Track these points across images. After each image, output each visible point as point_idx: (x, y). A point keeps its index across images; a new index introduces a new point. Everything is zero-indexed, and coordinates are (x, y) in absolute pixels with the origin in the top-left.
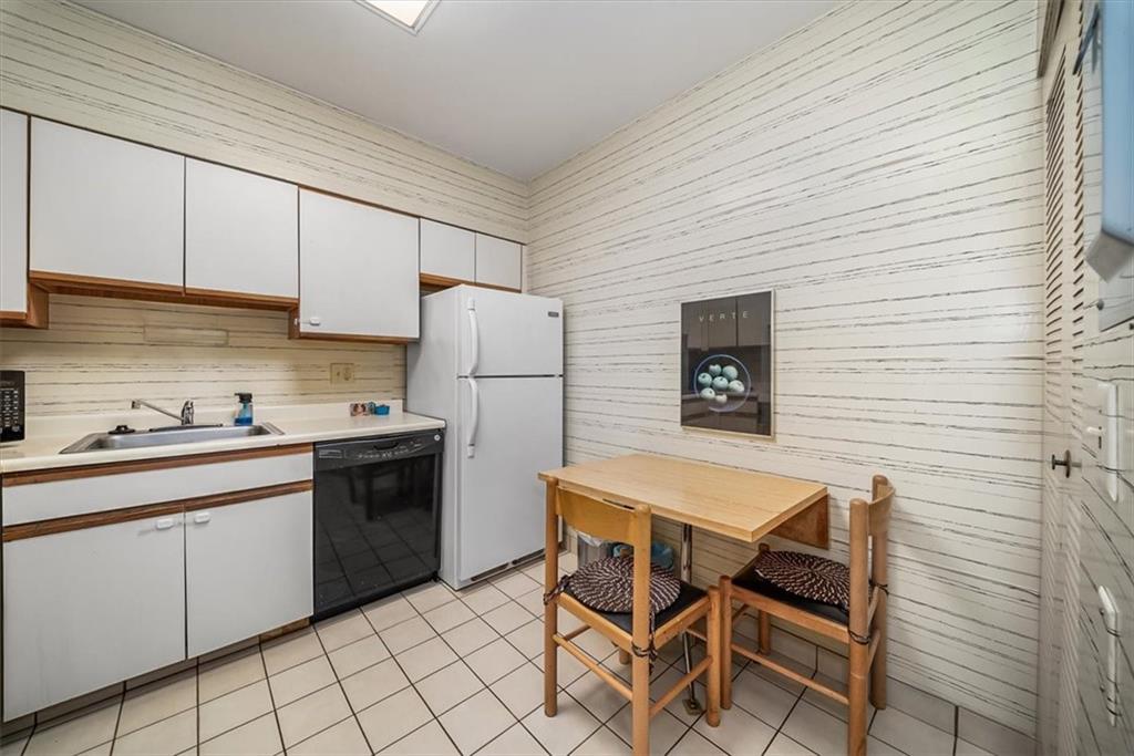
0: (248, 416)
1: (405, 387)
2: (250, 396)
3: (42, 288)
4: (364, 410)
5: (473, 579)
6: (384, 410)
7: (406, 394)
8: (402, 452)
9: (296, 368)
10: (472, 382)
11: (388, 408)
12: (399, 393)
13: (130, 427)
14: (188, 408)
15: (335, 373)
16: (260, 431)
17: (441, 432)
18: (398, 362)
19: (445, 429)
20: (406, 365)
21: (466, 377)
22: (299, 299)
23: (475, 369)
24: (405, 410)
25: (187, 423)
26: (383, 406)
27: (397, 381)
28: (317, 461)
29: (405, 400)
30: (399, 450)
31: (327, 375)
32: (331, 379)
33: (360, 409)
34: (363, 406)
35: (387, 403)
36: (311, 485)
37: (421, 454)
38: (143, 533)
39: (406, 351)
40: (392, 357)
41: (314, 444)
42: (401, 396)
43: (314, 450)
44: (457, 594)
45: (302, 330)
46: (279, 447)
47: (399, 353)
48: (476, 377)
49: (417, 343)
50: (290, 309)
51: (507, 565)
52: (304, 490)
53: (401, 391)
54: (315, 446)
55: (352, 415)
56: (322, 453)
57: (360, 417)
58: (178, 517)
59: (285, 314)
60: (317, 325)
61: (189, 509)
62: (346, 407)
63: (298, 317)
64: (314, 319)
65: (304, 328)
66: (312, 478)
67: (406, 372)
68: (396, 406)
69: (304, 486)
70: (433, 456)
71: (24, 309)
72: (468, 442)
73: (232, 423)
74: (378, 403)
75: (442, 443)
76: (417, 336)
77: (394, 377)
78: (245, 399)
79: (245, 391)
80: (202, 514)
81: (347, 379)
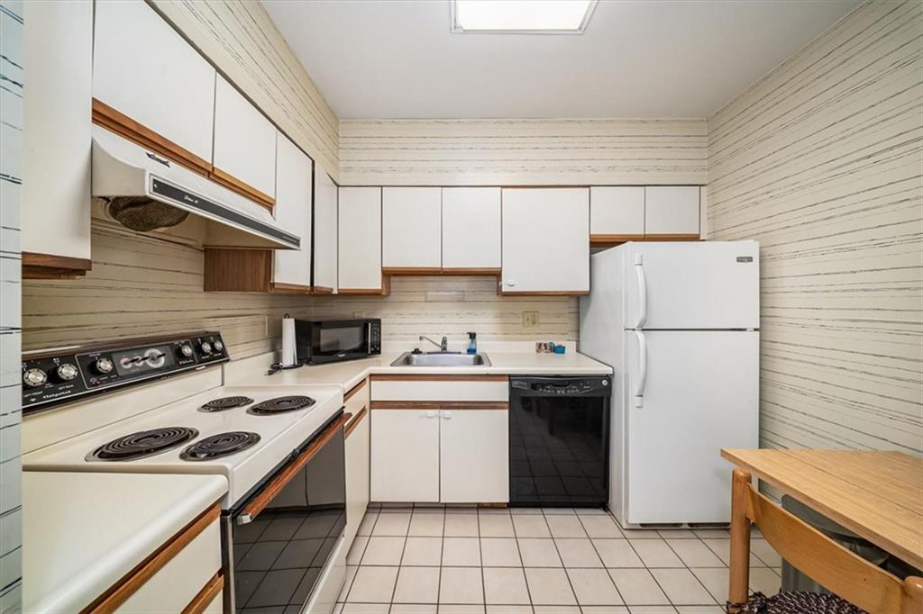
0: (474, 347)
1: (578, 331)
2: (475, 334)
3: (388, 274)
4: (546, 348)
5: (642, 525)
7: (579, 337)
8: (573, 391)
9: (501, 315)
10: (640, 335)
11: (564, 348)
12: (573, 336)
13: (420, 350)
14: (444, 341)
15: (526, 318)
16: (479, 361)
17: (609, 378)
18: (572, 310)
19: (613, 375)
20: (578, 313)
21: (634, 330)
22: (501, 268)
23: (644, 321)
24: (578, 351)
25: (444, 350)
26: (560, 346)
27: (571, 326)
28: (512, 389)
29: (578, 341)
30: (571, 389)
31: (521, 320)
32: (523, 324)
33: (543, 347)
34: (545, 345)
35: (563, 343)
36: (507, 405)
37: (590, 395)
38: (421, 417)
39: (579, 301)
40: (566, 307)
41: (510, 376)
42: (574, 339)
43: (510, 380)
44: (625, 532)
45: (503, 290)
46: (488, 375)
47: (573, 303)
48: (643, 330)
49: (587, 295)
50: (496, 275)
51: (681, 524)
52: (503, 408)
53: (575, 334)
55: (537, 351)
56: (515, 384)
57: (543, 354)
58: (437, 411)
59: (495, 278)
60: (512, 286)
61: (442, 408)
62: (532, 346)
63: (501, 280)
64: (511, 282)
65: (505, 289)
66: (508, 400)
67: (578, 318)
68: (570, 347)
69: (503, 405)
70: (602, 398)
71: (380, 288)
72: (636, 393)
73: (466, 351)
74: (556, 343)
75: (609, 388)
76: (588, 289)
77: (569, 324)
78: (472, 336)
79: (472, 331)
80: (448, 413)
81: (534, 323)
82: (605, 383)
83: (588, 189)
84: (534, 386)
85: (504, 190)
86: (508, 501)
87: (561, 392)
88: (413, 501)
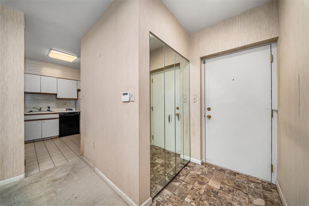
0: (49, 109)
1: (76, 106)
6: (72, 110)
9: (57, 103)
12: (74, 107)
13: (32, 111)
14: (41, 108)
16: (51, 111)
24: (76, 110)
25: (40, 111)
28: (59, 115)
29: (76, 108)
31: (62, 104)
33: (68, 109)
39: (75, 100)
40: (73, 101)
46: (54, 113)
50: (56, 95)
52: (58, 119)
54: (59, 113)
56: (60, 114)
57: (67, 111)
58: (41, 121)
62: (65, 109)
64: (60, 96)
65: (58, 98)
66: (59, 117)
67: (76, 104)
68: (74, 109)
73: (47, 111)
74: (71, 109)
76: (77, 98)
77: (74, 105)
78: (49, 107)
79: (49, 106)
80: (44, 121)
81: (65, 105)
82: (79, 113)
83: (76, 81)
84: (64, 114)
85: (58, 79)
86: (59, 135)
87: (70, 115)
88: (33, 139)
